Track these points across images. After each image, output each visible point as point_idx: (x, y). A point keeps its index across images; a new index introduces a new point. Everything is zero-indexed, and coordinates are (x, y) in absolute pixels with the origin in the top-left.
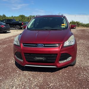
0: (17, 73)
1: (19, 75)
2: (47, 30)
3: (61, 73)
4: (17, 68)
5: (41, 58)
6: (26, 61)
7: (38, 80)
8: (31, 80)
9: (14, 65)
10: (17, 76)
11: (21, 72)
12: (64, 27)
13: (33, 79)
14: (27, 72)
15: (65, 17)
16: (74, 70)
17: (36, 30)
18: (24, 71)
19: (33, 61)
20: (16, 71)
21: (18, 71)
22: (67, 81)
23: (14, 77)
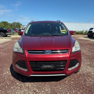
0: (17, 85)
1: (21, 88)
2: (48, 36)
3: (67, 81)
4: (16, 80)
5: (49, 66)
6: (32, 70)
7: (45, 91)
8: (37, 93)
9: (11, 76)
10: (18, 89)
11: (22, 84)
12: (64, 33)
13: (39, 90)
14: (29, 83)
15: (62, 23)
16: (78, 77)
17: (35, 36)
18: (26, 83)
19: (39, 69)
20: (16, 83)
21: (18, 83)
22: (77, 89)
23: (16, 91)
